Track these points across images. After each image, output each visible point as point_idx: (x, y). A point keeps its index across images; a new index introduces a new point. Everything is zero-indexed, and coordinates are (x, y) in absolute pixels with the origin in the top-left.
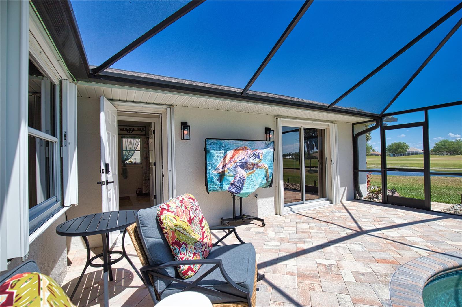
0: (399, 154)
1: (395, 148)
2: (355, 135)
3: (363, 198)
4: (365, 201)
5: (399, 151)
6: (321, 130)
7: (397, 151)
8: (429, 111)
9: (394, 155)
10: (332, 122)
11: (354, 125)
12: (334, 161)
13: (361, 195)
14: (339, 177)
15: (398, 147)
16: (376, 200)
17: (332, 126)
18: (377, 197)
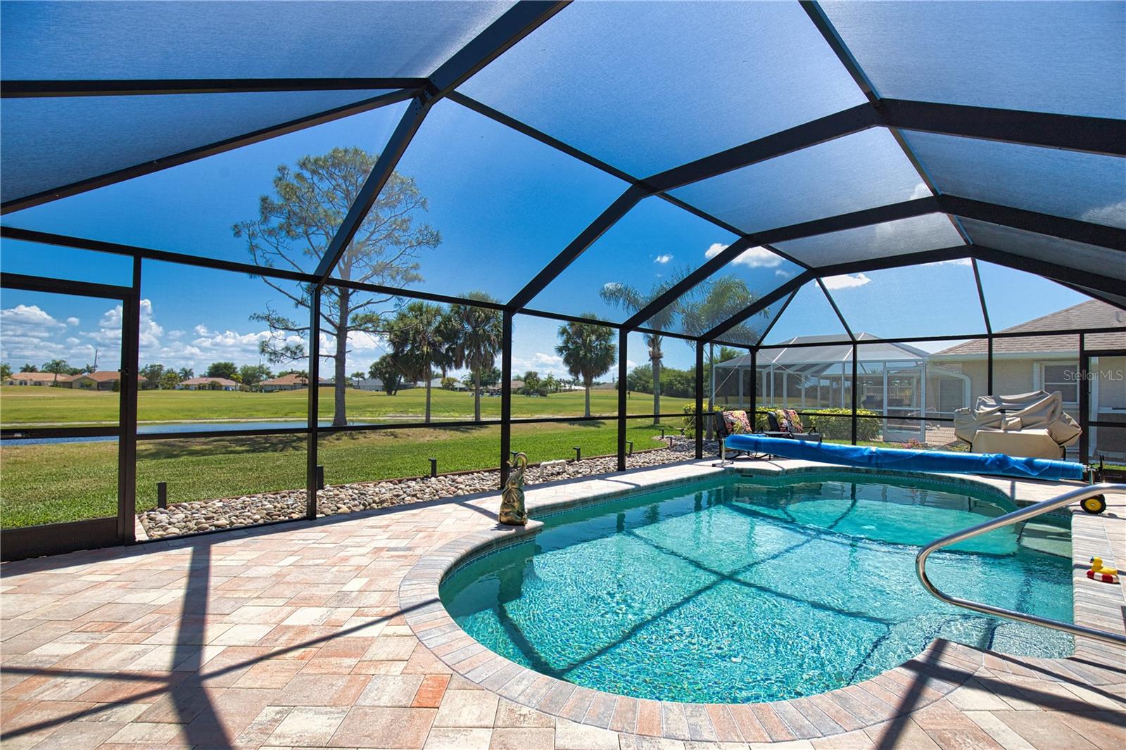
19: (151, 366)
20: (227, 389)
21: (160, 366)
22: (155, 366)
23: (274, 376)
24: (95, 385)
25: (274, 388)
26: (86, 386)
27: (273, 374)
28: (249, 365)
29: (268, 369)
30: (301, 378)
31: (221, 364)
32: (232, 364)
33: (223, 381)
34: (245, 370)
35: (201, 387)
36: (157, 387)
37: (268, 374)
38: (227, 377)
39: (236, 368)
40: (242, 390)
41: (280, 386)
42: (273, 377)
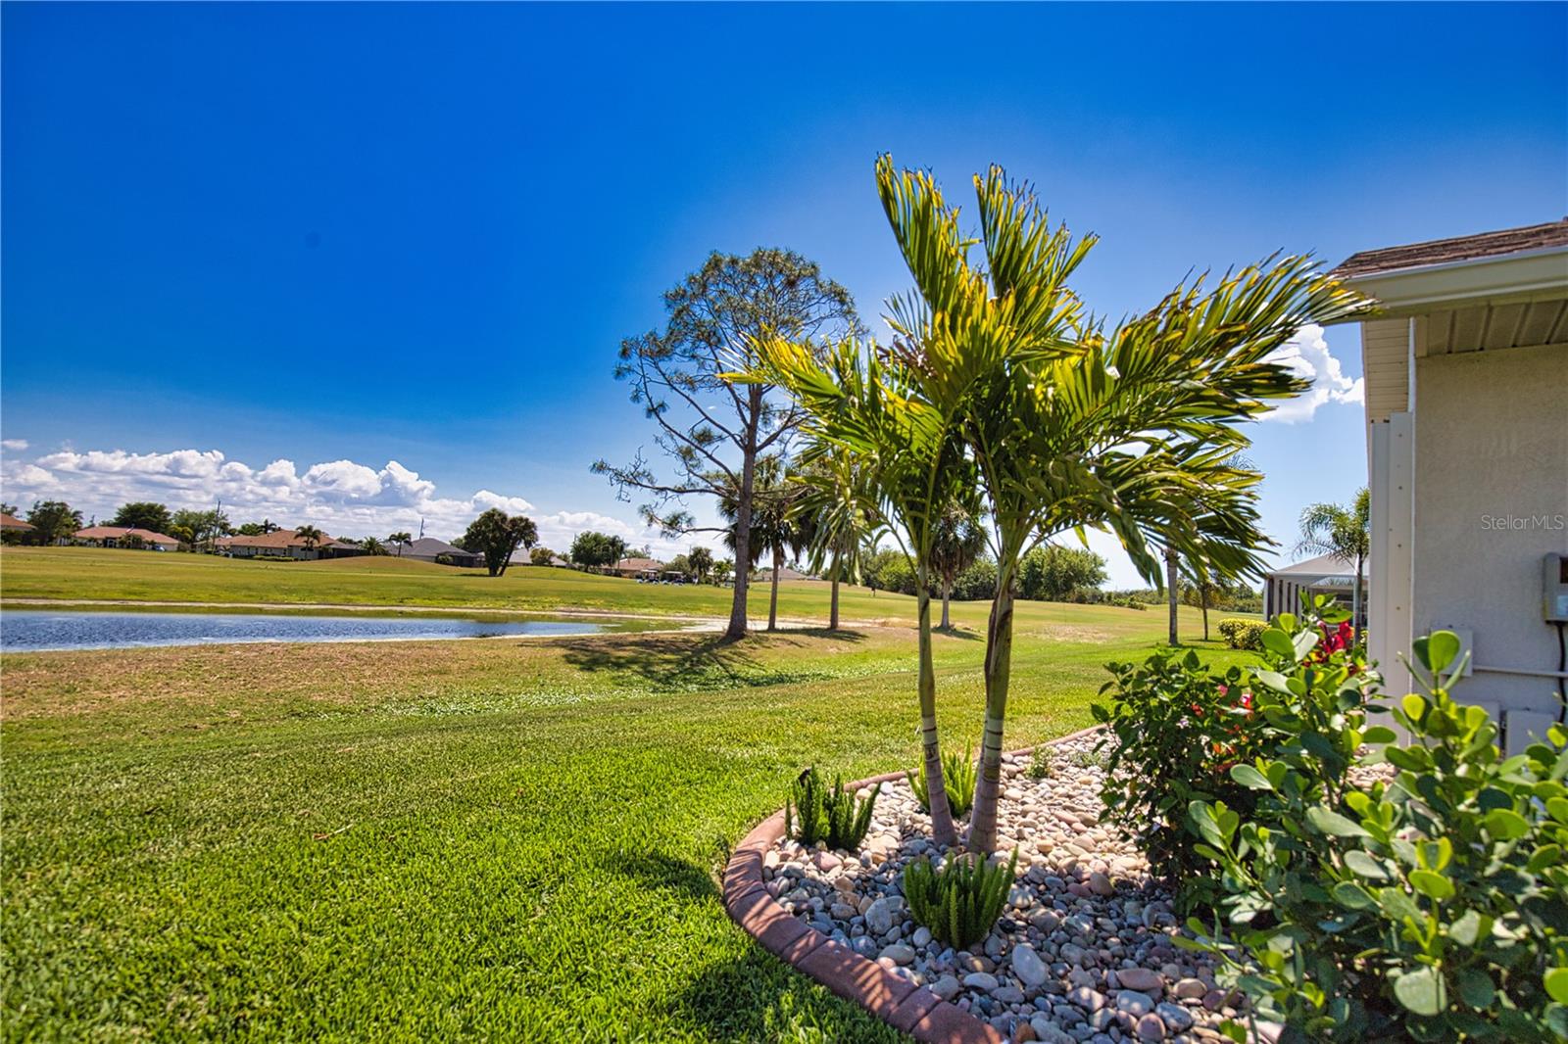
19: (47, 504)
20: (154, 546)
21: (62, 504)
22: (52, 504)
23: (235, 530)
25: (252, 552)
27: (232, 527)
28: (190, 510)
29: (223, 518)
30: (306, 538)
31: (141, 505)
32: (162, 507)
33: (147, 535)
35: (108, 543)
37: (224, 528)
38: (155, 528)
39: (168, 514)
40: (180, 550)
41: (266, 549)
42: (232, 533)
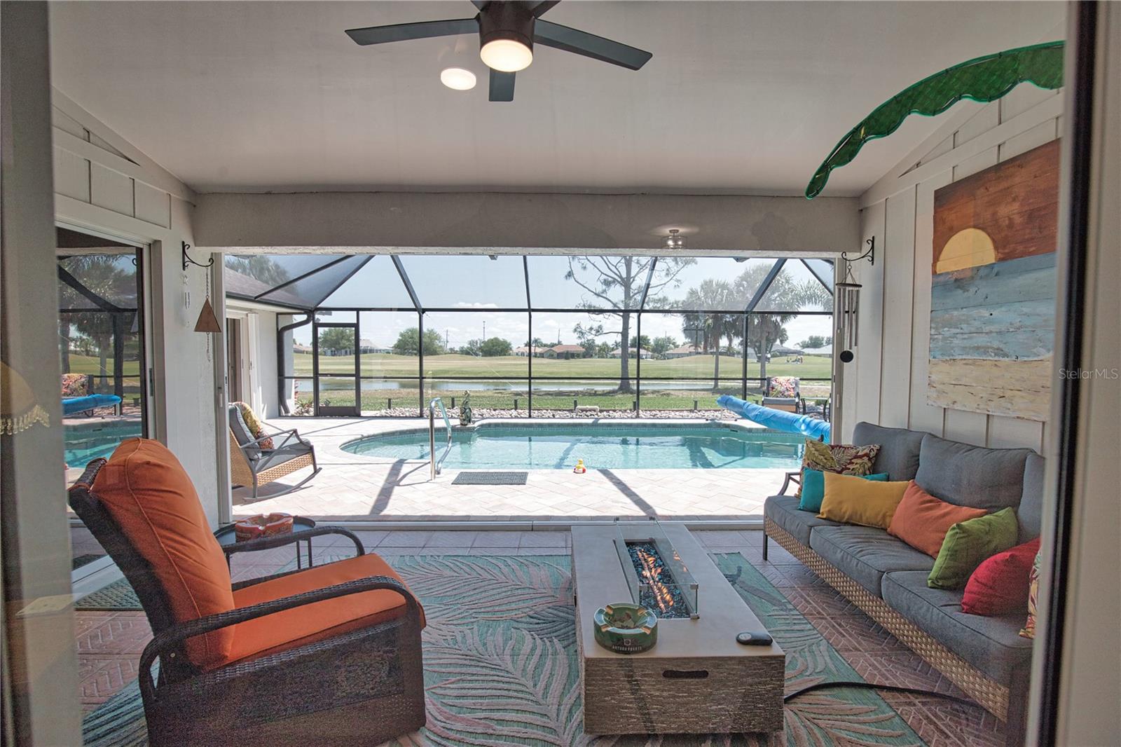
0: (343, 351)
1: (335, 338)
2: (280, 329)
3: (290, 415)
4: (293, 417)
5: (341, 345)
6: (234, 320)
7: (339, 344)
8: (361, 313)
9: (333, 354)
10: (251, 310)
11: (279, 316)
12: (254, 364)
13: (287, 411)
14: (260, 388)
15: (340, 337)
16: (306, 414)
17: (252, 317)
18: (307, 412)
24: (555, 355)
26: (551, 356)
27: (677, 344)
28: (659, 338)
34: (657, 341)
36: (591, 356)
37: (674, 344)
38: (643, 347)
39: (649, 340)
40: (653, 358)
